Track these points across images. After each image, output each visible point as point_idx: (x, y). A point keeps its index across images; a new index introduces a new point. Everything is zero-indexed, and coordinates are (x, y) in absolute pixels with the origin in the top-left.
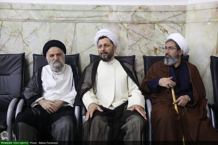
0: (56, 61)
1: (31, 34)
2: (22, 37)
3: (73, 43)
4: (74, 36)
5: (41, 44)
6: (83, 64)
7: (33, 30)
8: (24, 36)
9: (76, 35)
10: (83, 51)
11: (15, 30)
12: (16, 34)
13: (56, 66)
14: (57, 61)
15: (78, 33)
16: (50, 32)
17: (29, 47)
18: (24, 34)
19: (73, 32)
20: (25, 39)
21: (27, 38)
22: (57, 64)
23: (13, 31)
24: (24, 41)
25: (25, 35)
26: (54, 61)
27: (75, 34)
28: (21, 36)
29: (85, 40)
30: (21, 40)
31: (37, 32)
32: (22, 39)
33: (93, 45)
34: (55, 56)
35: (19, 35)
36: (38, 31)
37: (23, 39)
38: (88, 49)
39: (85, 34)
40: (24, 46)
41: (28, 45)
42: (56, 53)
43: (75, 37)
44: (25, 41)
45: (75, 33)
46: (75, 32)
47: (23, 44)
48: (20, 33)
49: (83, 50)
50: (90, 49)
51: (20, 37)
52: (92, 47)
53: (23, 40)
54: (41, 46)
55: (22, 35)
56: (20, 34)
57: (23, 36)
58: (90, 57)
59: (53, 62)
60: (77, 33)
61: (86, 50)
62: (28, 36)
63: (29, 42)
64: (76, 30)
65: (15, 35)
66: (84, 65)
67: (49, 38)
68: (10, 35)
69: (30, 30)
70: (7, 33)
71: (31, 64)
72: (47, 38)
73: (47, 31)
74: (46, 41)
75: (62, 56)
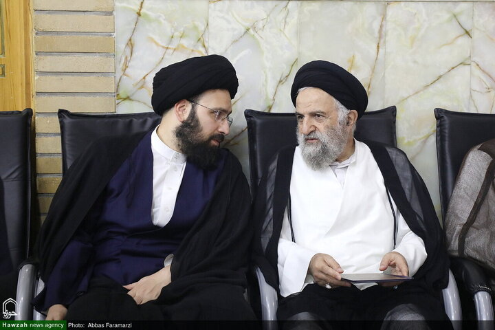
1: (235, 41)
2: (207, 52)
3: (373, 72)
4: (378, 46)
5: (266, 76)
6: (406, 141)
7: (243, 30)
8: (213, 49)
9: (385, 42)
10: (406, 99)
11: (182, 30)
12: (184, 42)
14: (310, 136)
15: (391, 38)
16: (299, 33)
18: (211, 43)
19: (377, 35)
22: (310, 148)
23: (177, 34)
25: (215, 45)
27: (382, 41)
28: (202, 50)
29: (415, 62)
31: (256, 35)
33: (440, 77)
35: (195, 46)
36: (260, 32)
38: (421, 90)
39: (413, 40)
43: (380, 50)
45: (380, 37)
46: (381, 35)
49: (405, 95)
50: (431, 90)
51: (200, 53)
52: (438, 85)
54: (266, 80)
55: (206, 45)
56: (200, 44)
58: (438, 118)
60: (387, 38)
61: (417, 93)
62: (226, 50)
64: (384, 29)
65: (183, 47)
66: (409, 144)
67: (296, 57)
68: (164, 45)
69: (234, 29)
70: (156, 38)
71: (231, 143)
72: (288, 55)
73: (289, 30)
74: (285, 66)
75: (329, 120)
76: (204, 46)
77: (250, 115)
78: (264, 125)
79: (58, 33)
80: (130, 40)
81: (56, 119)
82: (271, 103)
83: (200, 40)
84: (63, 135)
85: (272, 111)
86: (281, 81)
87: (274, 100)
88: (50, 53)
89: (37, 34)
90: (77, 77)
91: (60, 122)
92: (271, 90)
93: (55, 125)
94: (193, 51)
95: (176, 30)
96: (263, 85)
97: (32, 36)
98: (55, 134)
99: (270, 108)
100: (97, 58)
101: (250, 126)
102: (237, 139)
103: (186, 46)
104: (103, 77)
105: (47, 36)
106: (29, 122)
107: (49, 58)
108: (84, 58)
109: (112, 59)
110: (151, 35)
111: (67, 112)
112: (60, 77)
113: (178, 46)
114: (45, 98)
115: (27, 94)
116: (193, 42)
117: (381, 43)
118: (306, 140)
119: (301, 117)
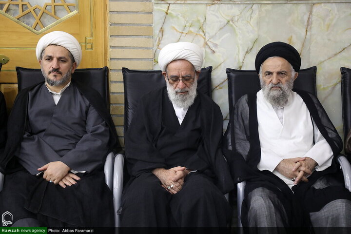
0: (274, 86)
1: (221, 29)
4: (307, 30)
5: (239, 49)
6: (322, 87)
7: (226, 22)
8: (208, 33)
9: (311, 28)
10: (323, 62)
11: (191, 22)
12: (192, 29)
15: (315, 26)
16: (258, 23)
17: (216, 54)
18: (207, 30)
19: (306, 24)
20: (210, 39)
21: (212, 37)
22: (275, 93)
23: (188, 25)
24: (207, 44)
25: (210, 31)
27: (309, 27)
28: (202, 34)
29: (329, 40)
30: (202, 42)
31: (233, 24)
32: (203, 40)
33: (345, 48)
34: (275, 75)
35: (198, 32)
36: (236, 23)
37: (205, 39)
38: (332, 57)
39: (328, 26)
40: (206, 52)
41: (214, 52)
42: (278, 70)
43: (308, 32)
44: (209, 44)
45: (308, 25)
47: (203, 49)
48: (200, 28)
49: (323, 60)
50: (338, 56)
51: (201, 35)
52: (343, 53)
53: (206, 41)
54: (239, 52)
55: (204, 31)
56: (201, 30)
57: (206, 34)
58: (343, 73)
59: (270, 87)
60: (312, 26)
61: (330, 58)
62: (216, 34)
63: (216, 45)
64: (310, 20)
65: (191, 32)
66: (324, 89)
67: (256, 37)
68: (180, 31)
69: (220, 22)
70: (176, 27)
71: (218, 88)
72: (252, 36)
73: (253, 21)
74: (250, 43)
75: (287, 77)
76: (203, 32)
77: (229, 71)
78: (237, 77)
79: (122, 24)
80: (162, 28)
81: (121, 73)
82: (241, 65)
83: (201, 28)
84: (125, 82)
85: (242, 69)
86: (247, 52)
87: (243, 63)
88: (118, 36)
89: (110, 25)
90: (132, 50)
91: (123, 75)
92: (241, 57)
93: (120, 76)
94: (197, 34)
95: (187, 22)
96: (237, 54)
97: (108, 26)
98: (120, 82)
99: (241, 67)
100: (143, 38)
101: (229, 78)
102: (221, 86)
103: (193, 32)
104: (146, 50)
105: (116, 26)
106: (106, 74)
107: (117, 39)
108: (136, 38)
109: (151, 39)
110: (174, 26)
111: (127, 69)
112: (123, 50)
113: (189, 32)
114: (115, 61)
115: (105, 59)
116: (197, 30)
117: (309, 28)
118: (272, 87)
119: (269, 74)
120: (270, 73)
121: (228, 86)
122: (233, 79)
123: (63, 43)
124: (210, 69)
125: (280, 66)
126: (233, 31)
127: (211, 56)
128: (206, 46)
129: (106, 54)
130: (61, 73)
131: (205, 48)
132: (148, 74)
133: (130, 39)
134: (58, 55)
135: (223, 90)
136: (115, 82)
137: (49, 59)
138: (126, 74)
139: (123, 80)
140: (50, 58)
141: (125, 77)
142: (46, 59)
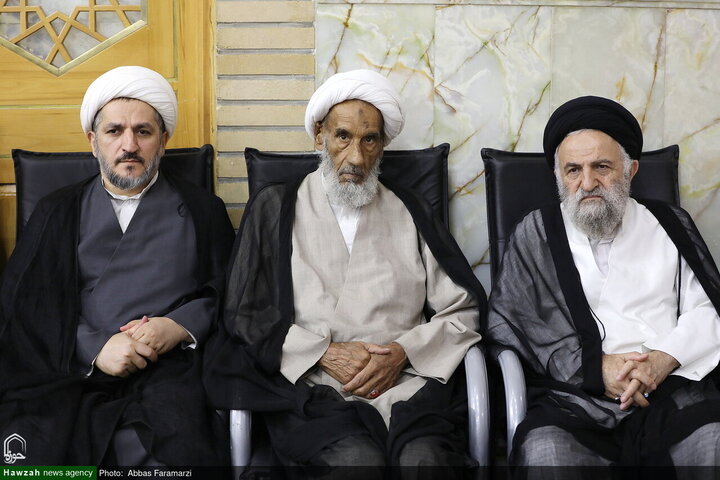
0: (586, 194)
1: (469, 59)
2: (432, 72)
3: (649, 100)
4: (656, 66)
5: (509, 104)
6: (691, 191)
7: (480, 44)
8: (441, 69)
9: (664, 61)
10: (692, 136)
11: (400, 44)
12: (403, 60)
13: (587, 212)
14: (593, 193)
15: (672, 54)
16: (551, 50)
17: (459, 116)
18: (438, 61)
19: (654, 51)
20: (444, 81)
21: (450, 77)
22: (590, 209)
23: (394, 50)
24: (436, 93)
25: (443, 64)
26: (579, 194)
27: (661, 59)
28: (426, 70)
29: (703, 87)
30: (426, 88)
31: (496, 50)
32: (428, 83)
34: (586, 170)
35: (416, 65)
36: (501, 47)
37: (433, 81)
38: (711, 125)
39: (701, 58)
40: (435, 111)
41: (453, 110)
42: (593, 158)
43: (658, 71)
44: (442, 92)
45: (658, 55)
46: (660, 51)
47: (430, 104)
48: (422, 57)
49: (691, 131)
51: (424, 74)
53: (435, 85)
54: (509, 110)
55: (431, 63)
56: (423, 63)
57: (436, 71)
59: (578, 199)
60: (668, 56)
61: (706, 128)
62: (457, 70)
63: (458, 96)
64: (663, 44)
65: (402, 66)
66: (695, 194)
67: (548, 79)
68: (378, 64)
69: (467, 43)
70: (367, 55)
71: (463, 192)
72: (538, 77)
73: (540, 44)
74: (533, 90)
75: (614, 172)
76: (429, 65)
77: (488, 155)
78: (505, 169)
79: (245, 51)
80: (335, 58)
81: (243, 160)
82: (515, 139)
83: (424, 57)
84: (251, 180)
85: (517, 150)
86: (528, 111)
87: (519, 135)
88: (235, 76)
89: (219, 52)
90: (267, 107)
91: (248, 164)
92: (515, 123)
93: (240, 167)
94: (414, 71)
95: (393, 44)
96: (506, 116)
97: (213, 55)
98: (241, 179)
99: (514, 146)
100: (293, 81)
101: (489, 170)
102: (470, 187)
103: (405, 65)
104: (299, 106)
105: (232, 56)
106: (209, 162)
107: (235, 82)
108: (277, 81)
109: (311, 82)
110: (361, 51)
111: (256, 150)
112: (246, 107)
113: (396, 65)
114: (228, 133)
115: (205, 128)
116: (414, 60)
117: (660, 61)
118: (584, 198)
119: (573, 170)
120: (576, 168)
121: (487, 188)
122: (498, 173)
123: (143, 93)
124: (444, 151)
125: (596, 150)
126: (496, 63)
127: (447, 120)
128: (436, 98)
129: (207, 116)
130: (141, 161)
131: (433, 101)
132: (304, 162)
133: (263, 82)
134: (134, 121)
135: (474, 196)
136: (230, 179)
137: (113, 131)
138: (254, 162)
139: (247, 176)
140: (117, 130)
141: (251, 170)
142: (108, 132)
